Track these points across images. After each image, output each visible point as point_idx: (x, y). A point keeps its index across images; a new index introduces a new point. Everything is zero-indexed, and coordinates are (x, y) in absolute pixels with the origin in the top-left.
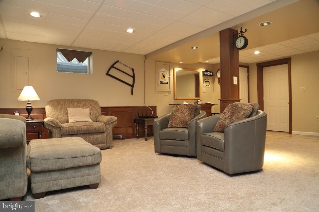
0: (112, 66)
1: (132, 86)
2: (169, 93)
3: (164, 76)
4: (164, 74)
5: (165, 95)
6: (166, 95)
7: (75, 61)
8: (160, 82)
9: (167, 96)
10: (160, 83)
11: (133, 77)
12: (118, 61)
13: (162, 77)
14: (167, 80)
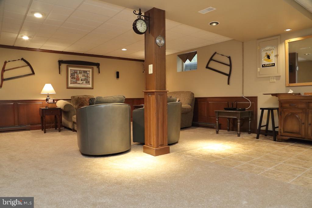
0: (211, 59)
1: (229, 75)
2: (278, 77)
3: (269, 57)
4: (269, 53)
5: (271, 81)
6: (273, 81)
7: (188, 62)
8: (263, 65)
9: (275, 82)
10: (263, 67)
11: (230, 65)
12: (216, 53)
13: (266, 58)
14: (273, 60)
